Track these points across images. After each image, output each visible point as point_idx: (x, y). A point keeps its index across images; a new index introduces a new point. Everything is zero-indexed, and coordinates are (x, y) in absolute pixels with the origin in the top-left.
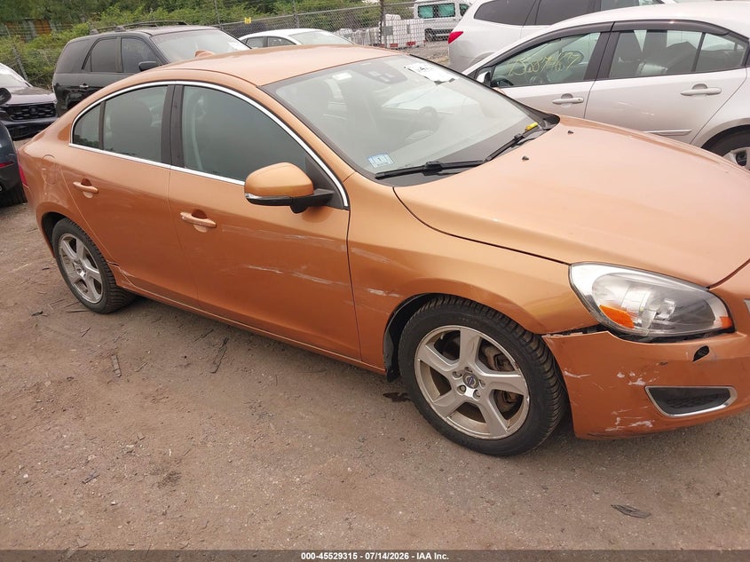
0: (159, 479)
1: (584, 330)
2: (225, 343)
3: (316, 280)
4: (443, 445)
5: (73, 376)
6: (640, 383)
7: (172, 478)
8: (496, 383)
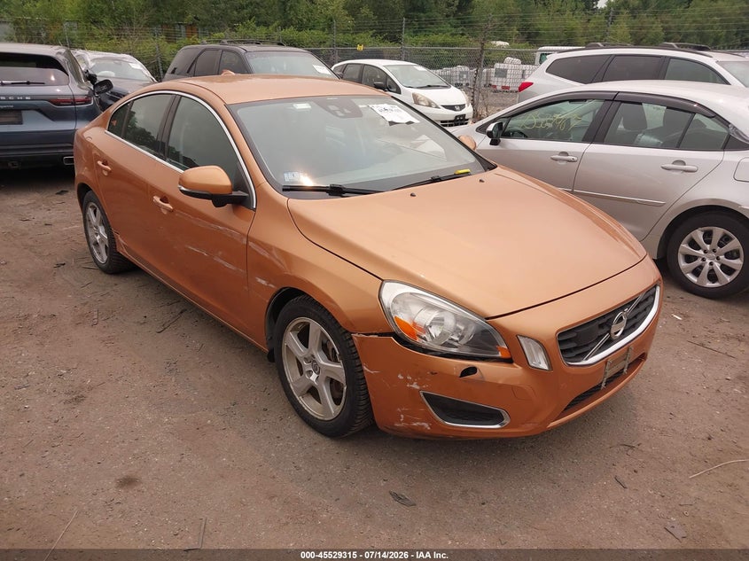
0: (69, 397)
1: (380, 335)
2: (182, 312)
3: (227, 265)
4: (293, 421)
5: (57, 314)
6: (415, 386)
7: (78, 399)
8: (329, 371)
